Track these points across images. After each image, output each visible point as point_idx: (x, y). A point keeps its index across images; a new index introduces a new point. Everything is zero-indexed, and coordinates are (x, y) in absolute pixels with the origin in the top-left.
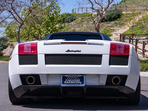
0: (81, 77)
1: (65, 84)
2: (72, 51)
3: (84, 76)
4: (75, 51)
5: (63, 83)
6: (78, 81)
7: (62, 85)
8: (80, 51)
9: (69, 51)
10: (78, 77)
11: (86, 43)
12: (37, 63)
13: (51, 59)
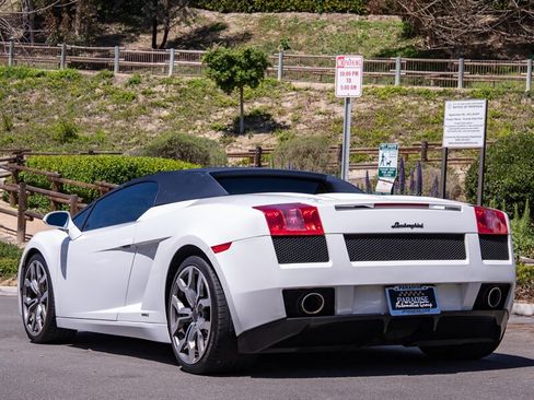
0: (429, 291)
1: (398, 309)
2: (405, 226)
3: (434, 288)
4: (412, 227)
5: (394, 308)
6: (424, 302)
7: (393, 313)
8: (421, 226)
9: (397, 225)
10: (423, 291)
12: (327, 260)
13: (362, 246)
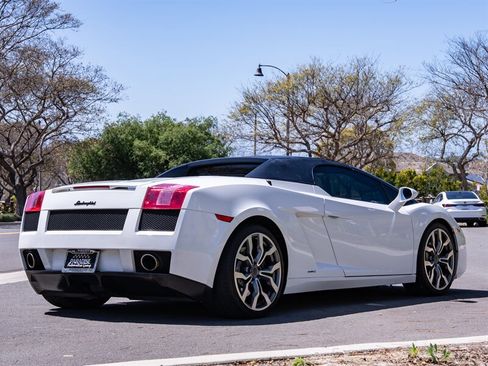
0: (93, 255)
2: (83, 204)
3: (98, 253)
4: (87, 204)
5: (66, 267)
6: (87, 263)
7: (64, 270)
8: (94, 204)
9: (78, 203)
10: (89, 255)
11: (108, 187)
12: (36, 230)
13: (61, 219)
